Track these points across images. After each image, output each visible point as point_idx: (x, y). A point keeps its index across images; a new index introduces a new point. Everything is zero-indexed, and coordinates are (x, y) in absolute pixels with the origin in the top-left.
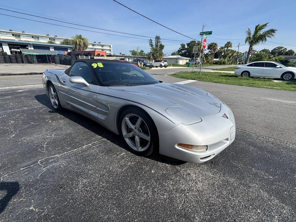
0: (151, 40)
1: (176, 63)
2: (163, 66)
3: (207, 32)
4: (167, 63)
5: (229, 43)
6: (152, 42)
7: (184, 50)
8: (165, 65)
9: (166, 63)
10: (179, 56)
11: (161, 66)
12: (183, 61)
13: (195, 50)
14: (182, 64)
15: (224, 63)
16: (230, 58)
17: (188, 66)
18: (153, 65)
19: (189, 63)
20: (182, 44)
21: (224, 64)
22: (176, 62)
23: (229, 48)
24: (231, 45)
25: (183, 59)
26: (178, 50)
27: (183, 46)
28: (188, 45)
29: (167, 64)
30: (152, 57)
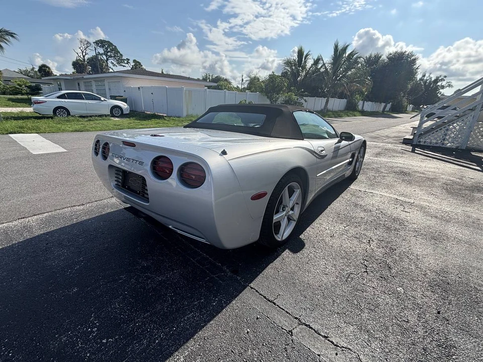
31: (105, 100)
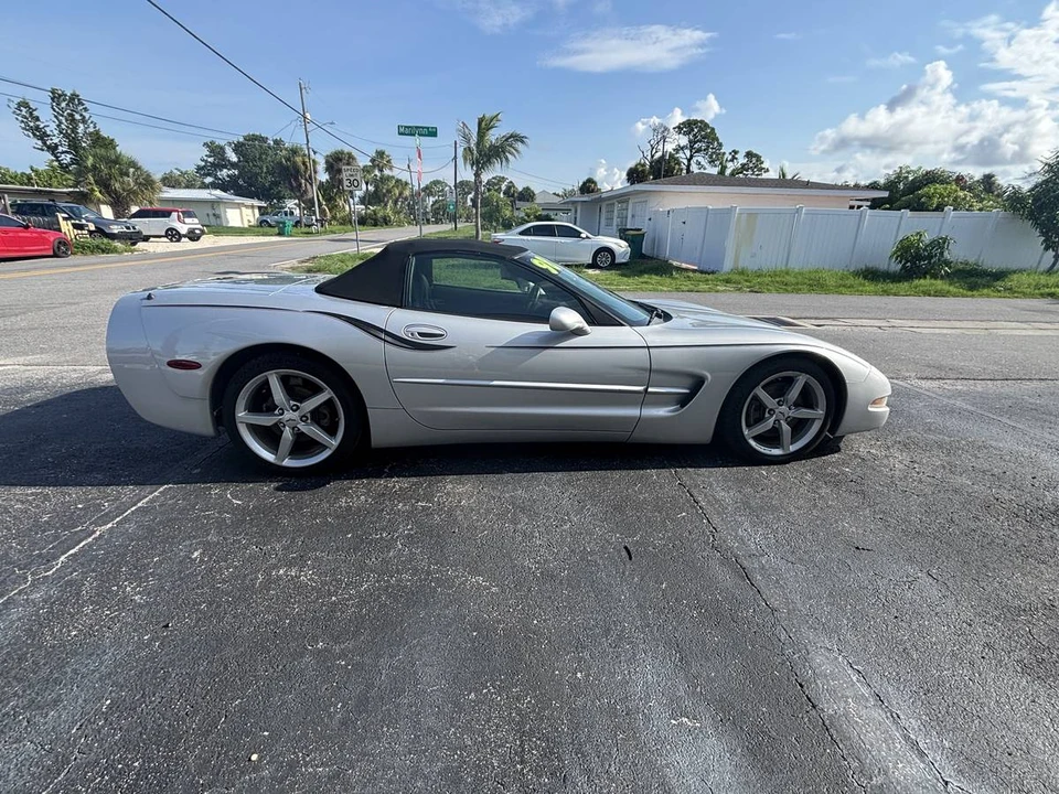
0: (24, 104)
1: (213, 221)
2: (185, 236)
3: (423, 128)
4: (196, 221)
5: (381, 154)
6: (37, 119)
7: (225, 167)
8: (191, 231)
9: (193, 223)
10: (218, 193)
11: (173, 235)
12: (241, 214)
13: (352, 179)
14: (239, 225)
15: (386, 222)
16: (396, 203)
17: (279, 234)
18: (139, 232)
19: (284, 223)
20: (208, 140)
21: (386, 224)
22: (212, 217)
23: (387, 172)
24: (389, 161)
25: (239, 206)
26: (199, 169)
27: (216, 151)
28: (238, 148)
29: (200, 226)
30: (98, 194)
31: (587, 237)
